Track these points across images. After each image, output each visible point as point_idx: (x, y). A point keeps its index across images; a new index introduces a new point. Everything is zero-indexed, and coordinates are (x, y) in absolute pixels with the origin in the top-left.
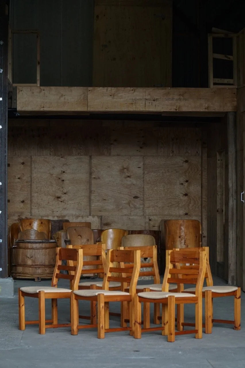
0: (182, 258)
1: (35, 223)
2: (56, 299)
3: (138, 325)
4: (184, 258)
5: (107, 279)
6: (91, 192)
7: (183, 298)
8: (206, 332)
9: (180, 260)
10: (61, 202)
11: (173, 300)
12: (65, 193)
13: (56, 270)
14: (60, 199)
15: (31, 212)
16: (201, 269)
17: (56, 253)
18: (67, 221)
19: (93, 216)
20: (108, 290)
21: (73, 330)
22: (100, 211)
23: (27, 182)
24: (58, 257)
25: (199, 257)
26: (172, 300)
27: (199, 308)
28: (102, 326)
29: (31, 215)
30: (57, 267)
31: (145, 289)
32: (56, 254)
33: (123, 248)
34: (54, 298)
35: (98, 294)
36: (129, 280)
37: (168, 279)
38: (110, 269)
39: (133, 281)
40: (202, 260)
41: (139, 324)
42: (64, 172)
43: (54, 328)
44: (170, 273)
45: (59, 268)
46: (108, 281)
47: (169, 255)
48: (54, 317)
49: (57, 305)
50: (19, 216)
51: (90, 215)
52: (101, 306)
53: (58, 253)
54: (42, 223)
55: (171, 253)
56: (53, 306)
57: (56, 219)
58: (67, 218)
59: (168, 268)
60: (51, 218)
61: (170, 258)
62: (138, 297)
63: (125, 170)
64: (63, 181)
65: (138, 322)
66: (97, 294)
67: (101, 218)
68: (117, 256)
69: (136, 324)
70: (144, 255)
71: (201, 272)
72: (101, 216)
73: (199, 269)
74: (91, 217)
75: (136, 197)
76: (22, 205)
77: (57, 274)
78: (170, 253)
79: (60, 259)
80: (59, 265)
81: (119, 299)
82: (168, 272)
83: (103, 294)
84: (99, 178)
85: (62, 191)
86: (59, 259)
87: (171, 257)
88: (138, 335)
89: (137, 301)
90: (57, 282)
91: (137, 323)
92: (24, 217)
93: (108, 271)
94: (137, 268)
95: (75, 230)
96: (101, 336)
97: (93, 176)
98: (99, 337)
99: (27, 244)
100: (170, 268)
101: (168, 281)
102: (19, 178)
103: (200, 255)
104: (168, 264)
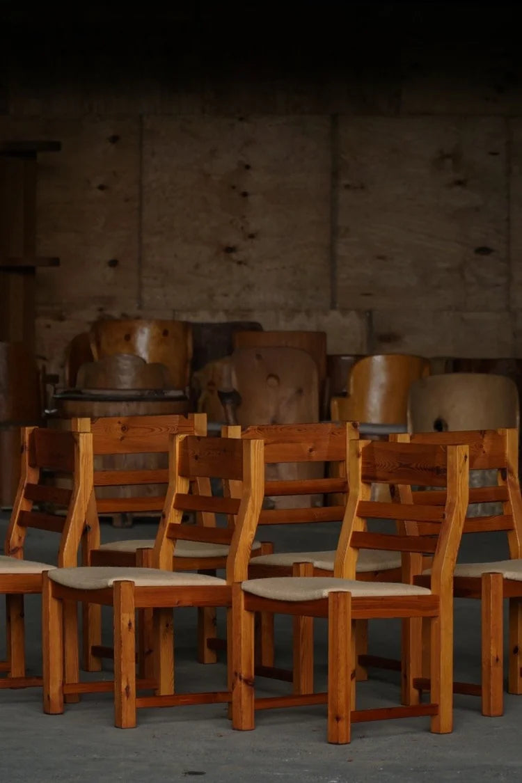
0: (397, 465)
1: (142, 332)
2: (22, 595)
3: (242, 688)
4: (401, 465)
5: (168, 532)
6: (334, 232)
7: (383, 598)
8: (485, 711)
9: (391, 472)
10: (240, 263)
11: (345, 607)
12: (252, 236)
13: (19, 501)
14: (234, 256)
15: (140, 298)
16: (453, 505)
17: (22, 442)
18: (256, 327)
19: (344, 311)
20: (171, 569)
21: (49, 696)
22: (367, 295)
23: (127, 200)
24: (26, 455)
25: (446, 465)
26: (342, 606)
27: (443, 633)
28: (127, 688)
29: (140, 307)
30: (24, 491)
31: (297, 564)
32: (22, 449)
33: (239, 428)
34: (11, 591)
35: (115, 582)
36: (226, 535)
37: (355, 534)
38: (176, 499)
39: (239, 540)
40: (454, 475)
41: (246, 681)
42: (248, 167)
43: (11, 688)
44: (360, 515)
45: (31, 492)
46: (168, 537)
47: (358, 456)
48: (14, 651)
49: (22, 615)
50: (101, 310)
51: (333, 307)
52: (125, 623)
53: (27, 444)
54: (165, 333)
55: (363, 448)
56: (9, 619)
57: (221, 318)
58: (256, 317)
59: (356, 497)
60: (203, 317)
61: (360, 465)
62: (242, 595)
63: (449, 162)
64: (245, 195)
65: (243, 676)
66: (111, 582)
67: (369, 316)
68: (196, 458)
69: (238, 681)
70: (314, 453)
71: (451, 513)
72: (370, 312)
73: (444, 505)
74: (335, 314)
75: (484, 250)
76: (110, 273)
77: (22, 513)
78: (361, 450)
79: (32, 465)
80: (29, 485)
81: (187, 600)
82: (355, 513)
83: (132, 583)
84: (362, 187)
85: (242, 228)
86: (30, 465)
87: (363, 463)
88: (244, 718)
89: (240, 607)
90: (23, 538)
91: (241, 679)
92: (116, 313)
93: (172, 506)
94: (250, 500)
95: (259, 357)
96: (124, 722)
97: (345, 181)
98: (118, 724)
99: (88, 403)
100: (360, 498)
101: (353, 540)
102: (101, 188)
103: (450, 457)
104: (356, 486)
